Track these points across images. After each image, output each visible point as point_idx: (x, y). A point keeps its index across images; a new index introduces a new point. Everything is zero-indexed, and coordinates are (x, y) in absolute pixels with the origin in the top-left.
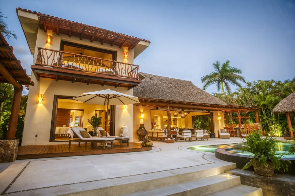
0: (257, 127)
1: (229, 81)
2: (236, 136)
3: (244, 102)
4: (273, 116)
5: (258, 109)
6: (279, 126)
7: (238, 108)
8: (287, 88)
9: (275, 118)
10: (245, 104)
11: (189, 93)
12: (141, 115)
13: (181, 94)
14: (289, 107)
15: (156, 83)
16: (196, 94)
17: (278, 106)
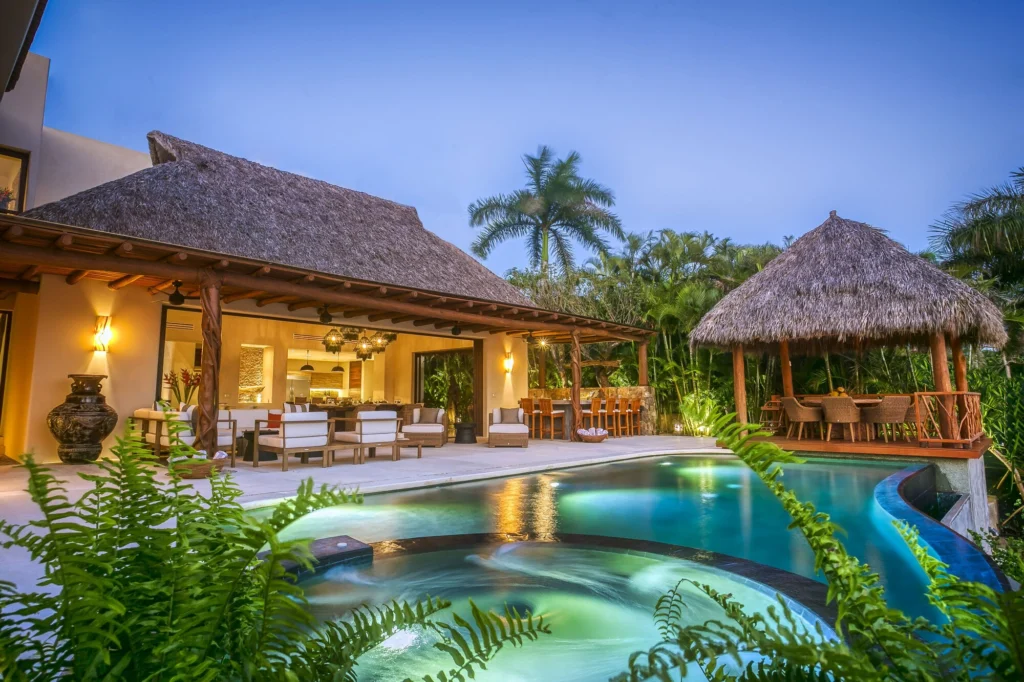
0: (639, 400)
1: (569, 231)
2: (560, 436)
3: (608, 306)
4: (694, 362)
5: (647, 334)
6: (710, 397)
7: (572, 324)
8: (746, 264)
9: (701, 370)
10: (610, 312)
11: (386, 251)
12: (95, 332)
13: (342, 252)
14: (746, 324)
15: (223, 187)
16: (417, 258)
17: (709, 318)
